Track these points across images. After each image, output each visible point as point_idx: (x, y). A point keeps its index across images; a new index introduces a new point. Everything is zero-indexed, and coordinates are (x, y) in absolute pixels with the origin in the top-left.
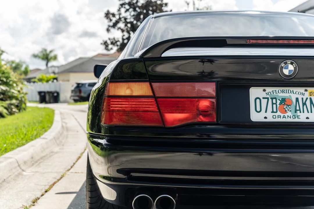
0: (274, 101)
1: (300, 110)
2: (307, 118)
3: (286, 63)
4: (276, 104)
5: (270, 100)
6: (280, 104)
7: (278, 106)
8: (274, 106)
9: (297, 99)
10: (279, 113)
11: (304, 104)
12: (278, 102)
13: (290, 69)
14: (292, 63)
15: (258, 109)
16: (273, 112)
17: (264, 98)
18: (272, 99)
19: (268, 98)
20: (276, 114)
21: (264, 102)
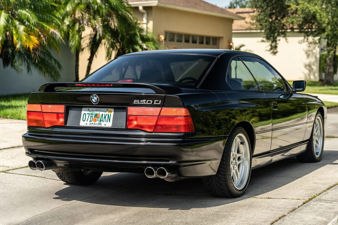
0: (92, 115)
1: (102, 120)
2: (105, 125)
3: (93, 96)
4: (92, 117)
5: (90, 115)
6: (94, 117)
7: (93, 118)
8: (92, 118)
9: (102, 115)
10: (93, 122)
11: (105, 117)
12: (94, 116)
13: (95, 99)
14: (96, 96)
15: (84, 120)
16: (90, 121)
17: (87, 114)
18: (91, 114)
19: (89, 114)
20: (91, 122)
21: (88, 115)
